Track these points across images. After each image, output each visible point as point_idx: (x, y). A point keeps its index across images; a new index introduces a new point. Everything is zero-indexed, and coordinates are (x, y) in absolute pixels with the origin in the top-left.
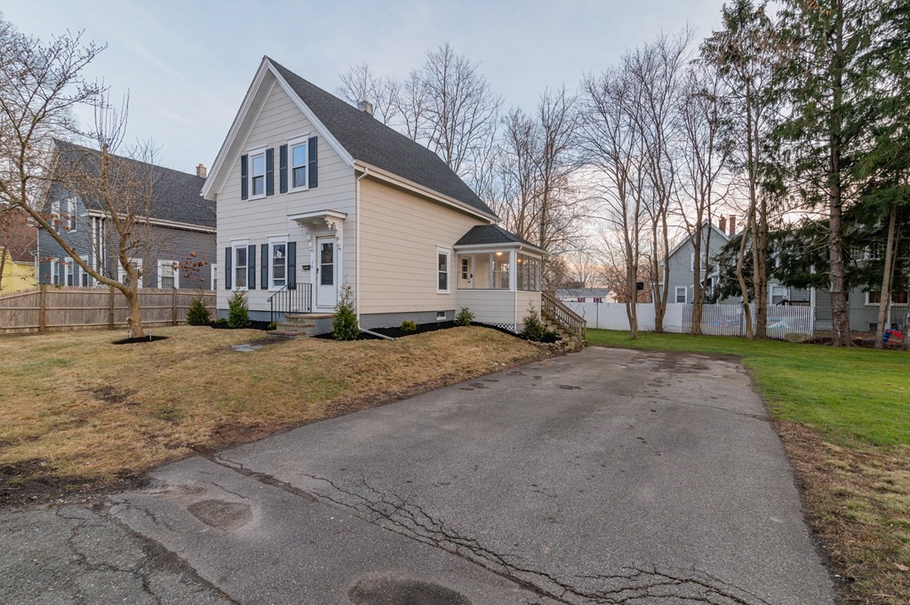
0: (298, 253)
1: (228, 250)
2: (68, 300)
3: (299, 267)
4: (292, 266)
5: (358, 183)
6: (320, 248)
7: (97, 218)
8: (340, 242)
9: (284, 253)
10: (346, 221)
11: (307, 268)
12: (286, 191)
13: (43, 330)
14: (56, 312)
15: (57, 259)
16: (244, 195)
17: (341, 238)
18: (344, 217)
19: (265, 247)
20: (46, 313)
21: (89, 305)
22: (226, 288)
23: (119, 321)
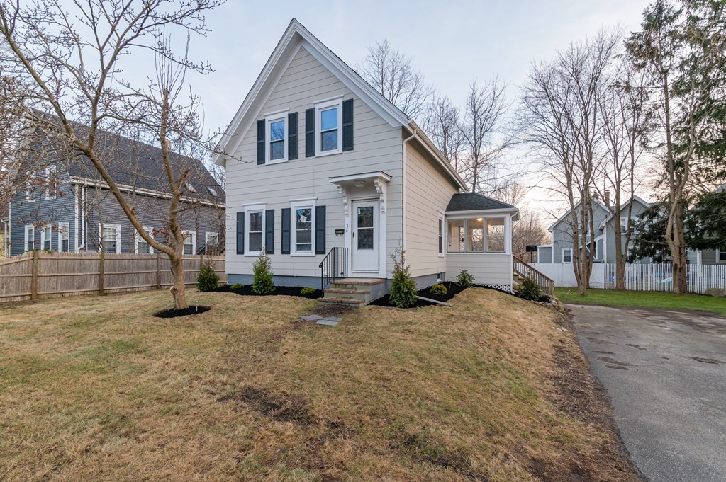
0: (328, 217)
1: (240, 216)
2: (60, 265)
3: (330, 231)
4: (321, 230)
5: (404, 145)
6: (356, 213)
7: (81, 185)
8: (384, 205)
9: (309, 218)
10: (390, 184)
11: (340, 232)
12: (314, 155)
13: (35, 298)
14: (47, 279)
15: (32, 227)
16: (261, 160)
17: (385, 201)
18: (389, 179)
19: (286, 213)
20: (38, 281)
21: (81, 271)
22: (238, 253)
23: (108, 286)
